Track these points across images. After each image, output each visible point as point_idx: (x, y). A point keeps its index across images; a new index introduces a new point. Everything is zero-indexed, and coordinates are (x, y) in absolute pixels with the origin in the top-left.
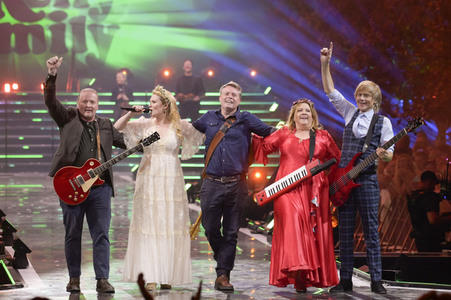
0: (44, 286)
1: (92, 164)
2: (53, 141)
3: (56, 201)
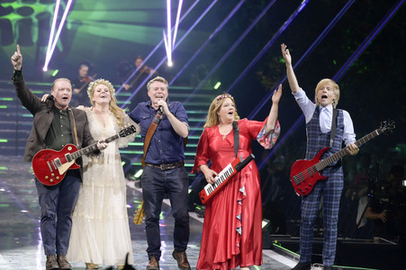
2: (17, 127)
3: (19, 183)
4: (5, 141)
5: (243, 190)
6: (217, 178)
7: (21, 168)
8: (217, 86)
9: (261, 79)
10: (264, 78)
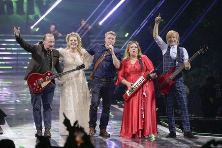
0: (13, 133)
1: (49, 74)
2: (17, 60)
3: (19, 90)
4: (11, 67)
5: (144, 94)
6: (133, 86)
7: (20, 82)
8: (127, 35)
10: (152, 30)
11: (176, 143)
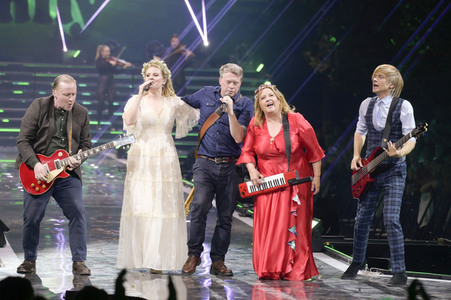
1: (60, 154)
5: (295, 199)
8: (260, 67)
9: (310, 61)
10: (312, 59)
11: (355, 292)
